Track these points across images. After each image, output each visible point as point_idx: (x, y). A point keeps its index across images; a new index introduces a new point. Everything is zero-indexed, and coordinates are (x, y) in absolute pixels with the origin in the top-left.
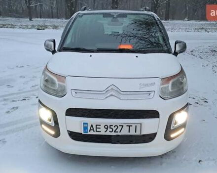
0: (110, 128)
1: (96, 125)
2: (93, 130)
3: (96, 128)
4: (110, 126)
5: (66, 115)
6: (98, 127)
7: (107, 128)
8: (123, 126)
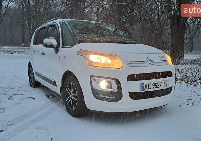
0: (156, 85)
1: (149, 84)
2: (147, 88)
3: (149, 86)
4: (156, 83)
5: (128, 80)
6: (149, 85)
7: (154, 86)
8: (161, 83)
